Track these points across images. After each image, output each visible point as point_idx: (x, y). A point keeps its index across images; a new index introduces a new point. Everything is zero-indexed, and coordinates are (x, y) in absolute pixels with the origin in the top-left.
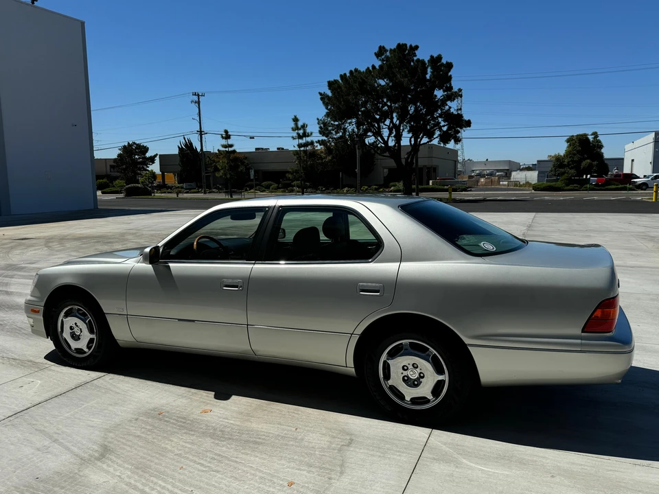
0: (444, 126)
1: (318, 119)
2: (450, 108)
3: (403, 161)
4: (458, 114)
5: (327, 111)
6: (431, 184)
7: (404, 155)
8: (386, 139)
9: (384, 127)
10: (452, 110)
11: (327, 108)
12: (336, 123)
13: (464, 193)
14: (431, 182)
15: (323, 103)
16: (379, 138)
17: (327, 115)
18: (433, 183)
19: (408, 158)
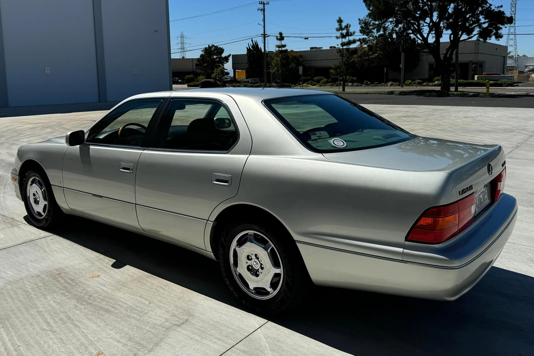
0: (484, 23)
1: (359, 19)
2: (491, 5)
3: (442, 57)
4: (499, 11)
5: (369, 12)
6: (476, 79)
7: (443, 51)
8: (425, 36)
9: (425, 24)
10: (493, 8)
11: (369, 9)
12: (377, 23)
13: (509, 88)
14: (476, 76)
15: (366, 4)
16: (418, 36)
17: (369, 15)
18: (478, 78)
19: (447, 53)
